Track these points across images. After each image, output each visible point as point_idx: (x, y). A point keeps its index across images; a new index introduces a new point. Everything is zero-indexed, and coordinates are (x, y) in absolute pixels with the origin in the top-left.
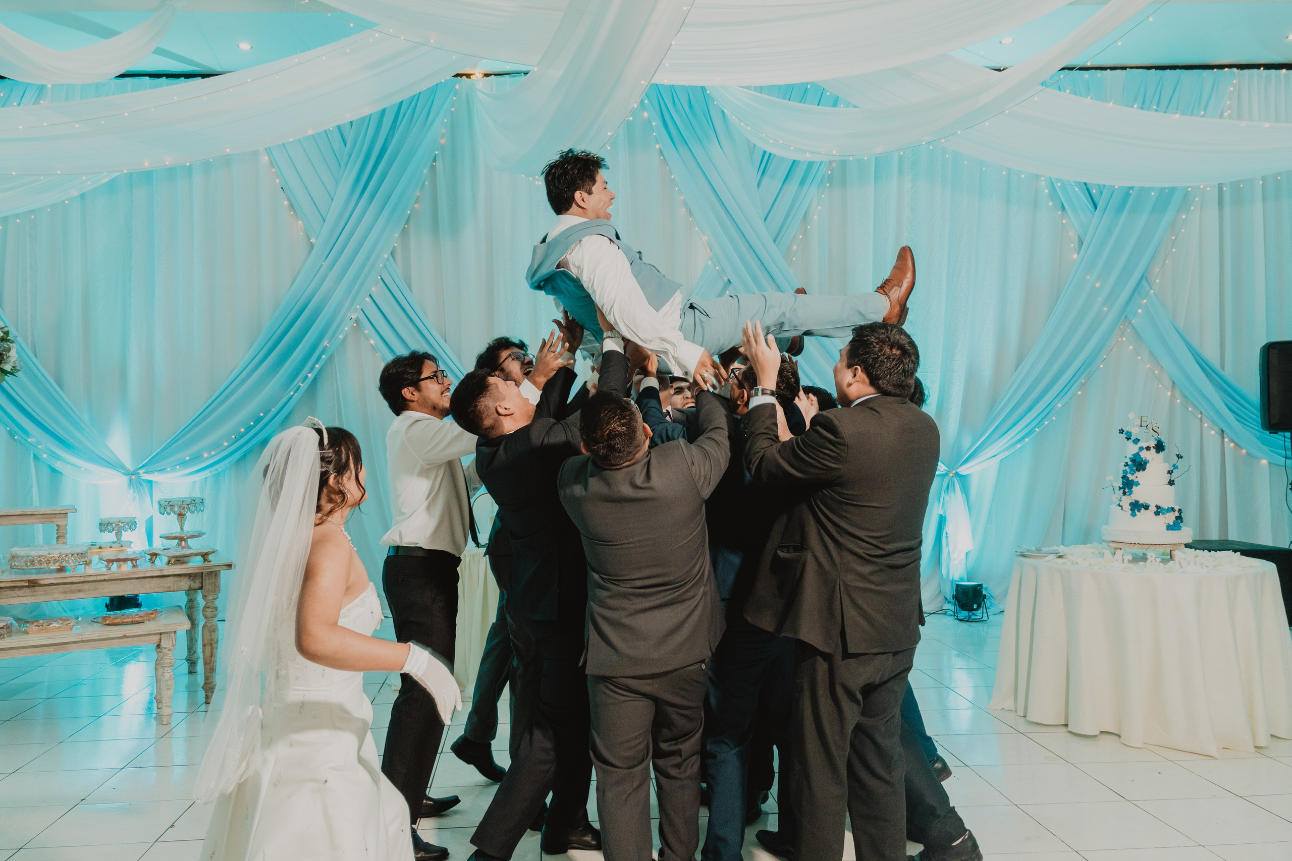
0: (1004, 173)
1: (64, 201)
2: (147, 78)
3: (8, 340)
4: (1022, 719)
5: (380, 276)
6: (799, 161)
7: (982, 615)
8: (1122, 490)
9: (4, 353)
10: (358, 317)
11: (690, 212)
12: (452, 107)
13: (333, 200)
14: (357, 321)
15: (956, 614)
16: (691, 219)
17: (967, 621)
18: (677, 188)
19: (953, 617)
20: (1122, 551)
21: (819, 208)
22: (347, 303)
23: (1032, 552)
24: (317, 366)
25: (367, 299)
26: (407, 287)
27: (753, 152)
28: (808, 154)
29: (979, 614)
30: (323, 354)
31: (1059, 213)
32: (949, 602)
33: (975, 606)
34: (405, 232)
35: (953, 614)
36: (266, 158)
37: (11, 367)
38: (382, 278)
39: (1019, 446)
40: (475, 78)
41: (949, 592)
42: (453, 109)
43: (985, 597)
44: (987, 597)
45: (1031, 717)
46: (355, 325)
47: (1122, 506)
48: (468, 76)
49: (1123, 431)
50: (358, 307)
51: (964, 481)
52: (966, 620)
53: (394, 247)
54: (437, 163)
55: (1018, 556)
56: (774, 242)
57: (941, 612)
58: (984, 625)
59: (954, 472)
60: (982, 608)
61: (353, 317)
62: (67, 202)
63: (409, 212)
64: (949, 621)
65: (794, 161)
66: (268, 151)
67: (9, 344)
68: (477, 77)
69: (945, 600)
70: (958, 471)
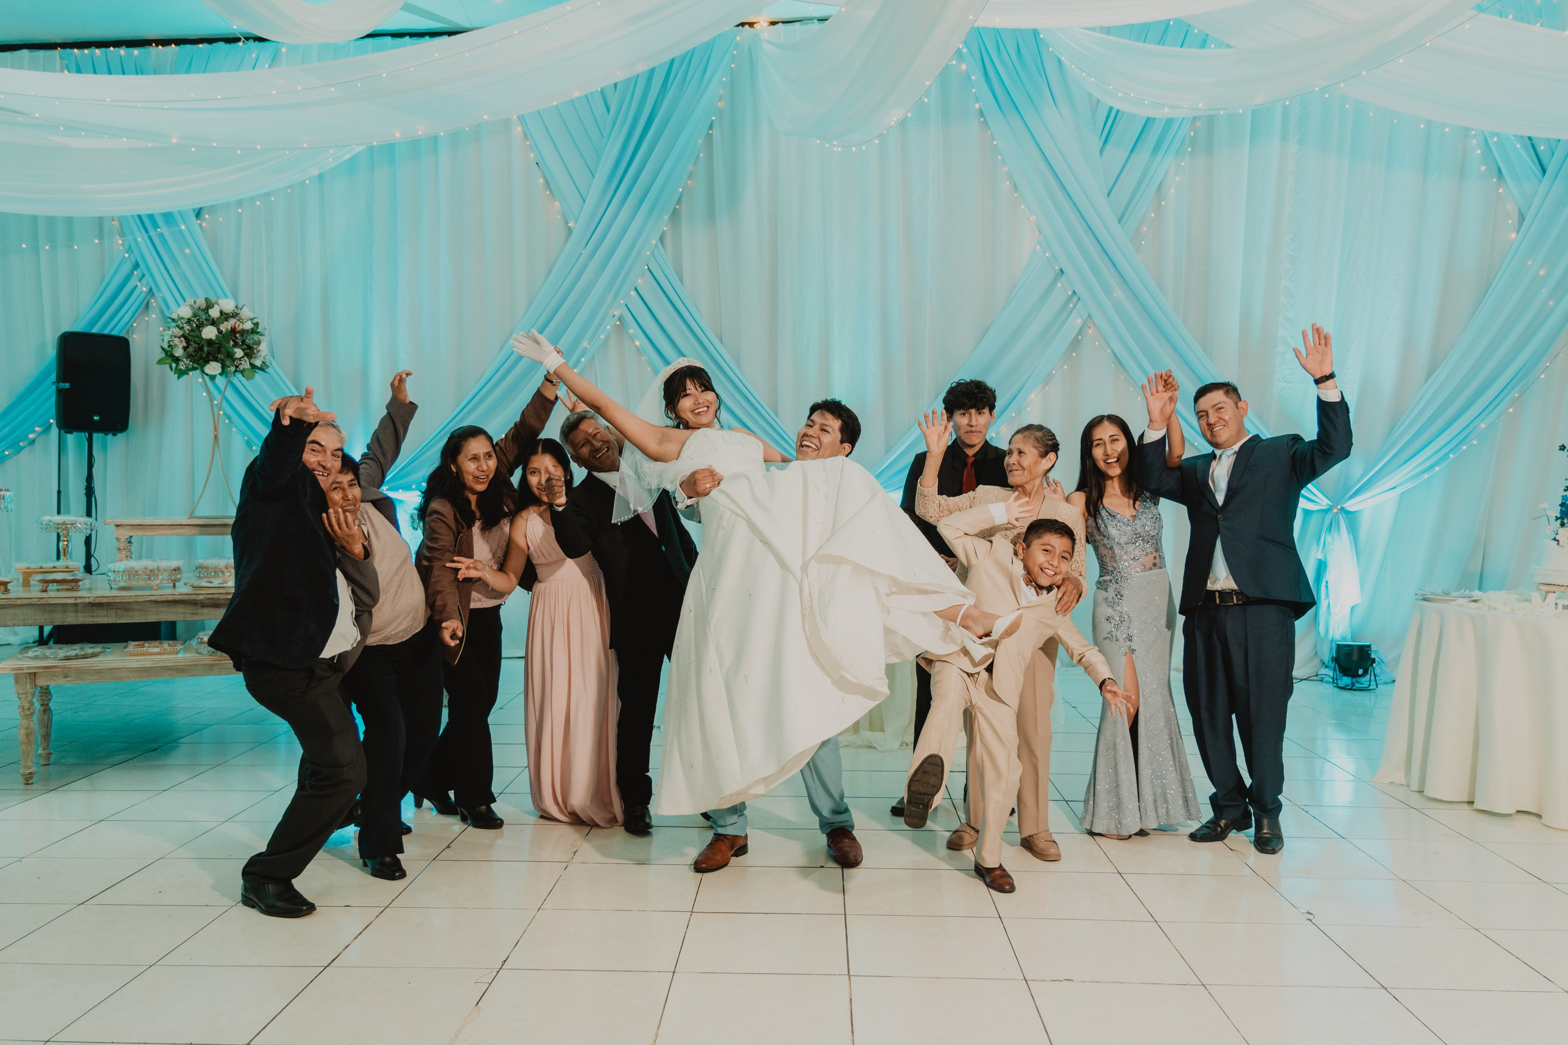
0: (1422, 126)
1: (304, 181)
2: (389, 38)
3: (258, 333)
4: (1416, 795)
5: (647, 264)
6: (1155, 119)
7: (1368, 683)
8: (1559, 521)
9: (255, 346)
10: (621, 314)
11: (1015, 187)
12: (733, 63)
13: (594, 176)
14: (619, 319)
15: (1335, 681)
16: (1016, 195)
17: (1350, 689)
18: (1000, 157)
19: (1331, 684)
20: (1556, 594)
21: (1178, 179)
22: (610, 298)
23: (1438, 595)
25: (632, 293)
26: (677, 278)
27: (1096, 111)
28: (1166, 109)
29: (1365, 680)
30: (582, 357)
31: (1495, 180)
32: (1327, 667)
33: (1361, 672)
34: (675, 215)
35: (1332, 680)
36: (520, 128)
37: (261, 363)
38: (648, 268)
39: (1426, 476)
40: (760, 28)
41: (1327, 654)
42: (733, 66)
43: (1374, 661)
44: (1376, 663)
45: (1429, 792)
46: (618, 323)
47: (1558, 541)
48: (751, 25)
49: (1565, 447)
50: (622, 302)
51: (1352, 518)
52: (1348, 687)
53: (664, 231)
54: (714, 131)
55: (1419, 600)
56: (1119, 223)
57: (1318, 678)
58: (1372, 694)
59: (1339, 507)
60: (1369, 676)
61: (616, 314)
62: (307, 182)
63: (681, 190)
64: (1328, 689)
65: (1148, 118)
66: (521, 119)
67: (259, 336)
68: (761, 26)
69: (1321, 665)
70: (1344, 506)
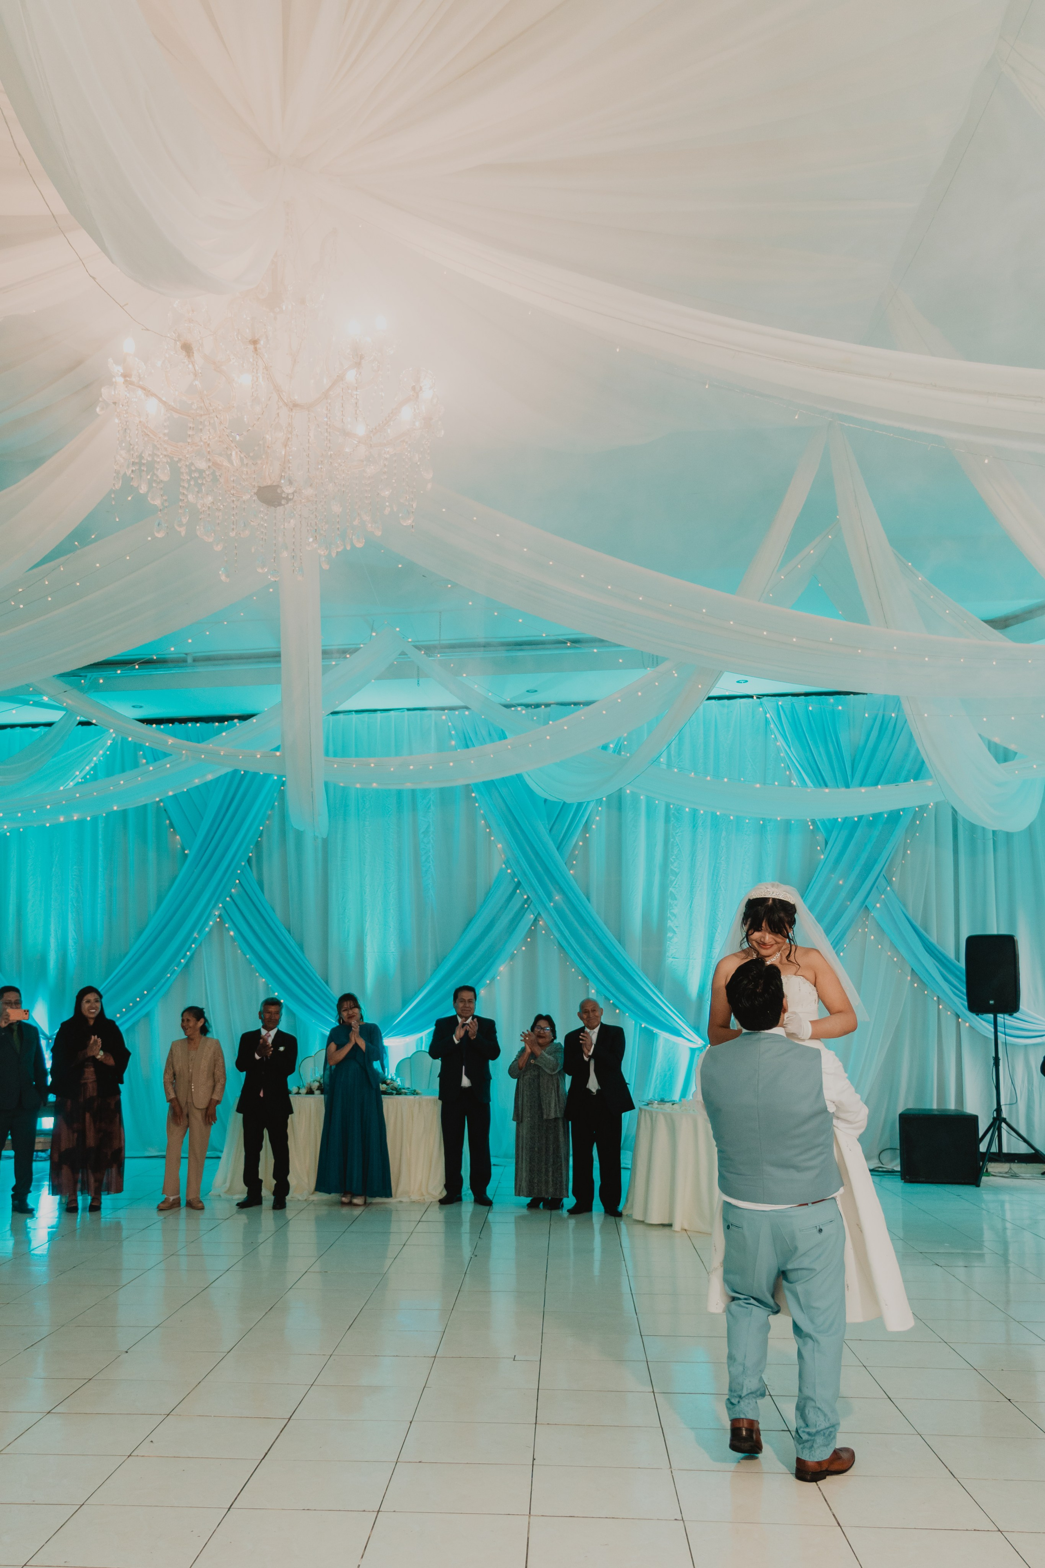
5: (239, 880)
10: (221, 913)
14: (220, 916)
16: (488, 830)
18: (477, 804)
21: (598, 819)
22: (213, 902)
24: (188, 953)
25: (229, 898)
26: (260, 892)
30: (193, 944)
34: (260, 844)
46: (218, 920)
50: (221, 905)
53: (252, 855)
56: (558, 849)
61: (217, 913)
